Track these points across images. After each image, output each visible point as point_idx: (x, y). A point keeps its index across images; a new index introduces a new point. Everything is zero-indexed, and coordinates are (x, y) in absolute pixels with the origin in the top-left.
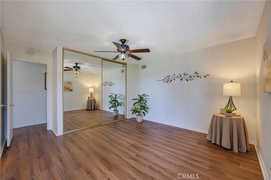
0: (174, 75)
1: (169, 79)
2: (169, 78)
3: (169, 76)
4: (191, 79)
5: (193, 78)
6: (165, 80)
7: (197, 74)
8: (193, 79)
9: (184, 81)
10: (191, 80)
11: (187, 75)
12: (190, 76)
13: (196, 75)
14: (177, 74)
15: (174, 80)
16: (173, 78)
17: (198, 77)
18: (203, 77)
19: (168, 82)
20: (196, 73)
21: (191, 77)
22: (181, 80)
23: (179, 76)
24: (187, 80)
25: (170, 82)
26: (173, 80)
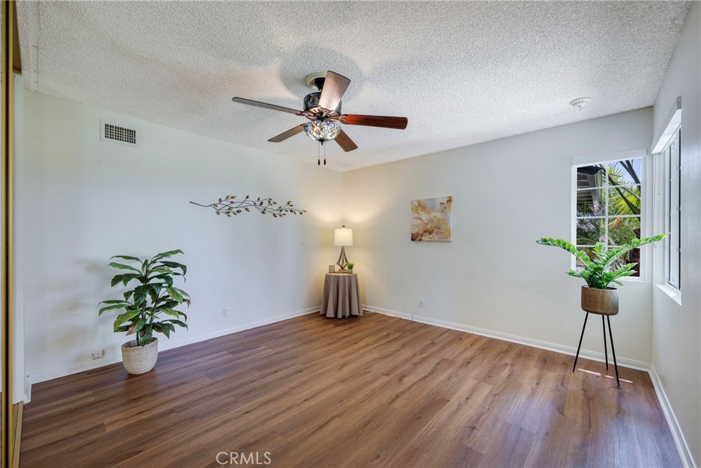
0: (247, 197)
1: (232, 205)
2: (232, 203)
3: (232, 198)
4: (281, 213)
5: (284, 212)
6: (220, 206)
7: (291, 206)
8: (284, 214)
9: (269, 215)
10: (280, 215)
11: (274, 203)
12: (280, 207)
13: (289, 207)
14: (253, 198)
15: (246, 209)
16: (243, 205)
17: (291, 211)
18: (298, 213)
19: (231, 214)
20: (288, 203)
21: (281, 211)
22: (263, 212)
23: (258, 203)
24: (274, 215)
25: (234, 214)
26: (243, 209)
